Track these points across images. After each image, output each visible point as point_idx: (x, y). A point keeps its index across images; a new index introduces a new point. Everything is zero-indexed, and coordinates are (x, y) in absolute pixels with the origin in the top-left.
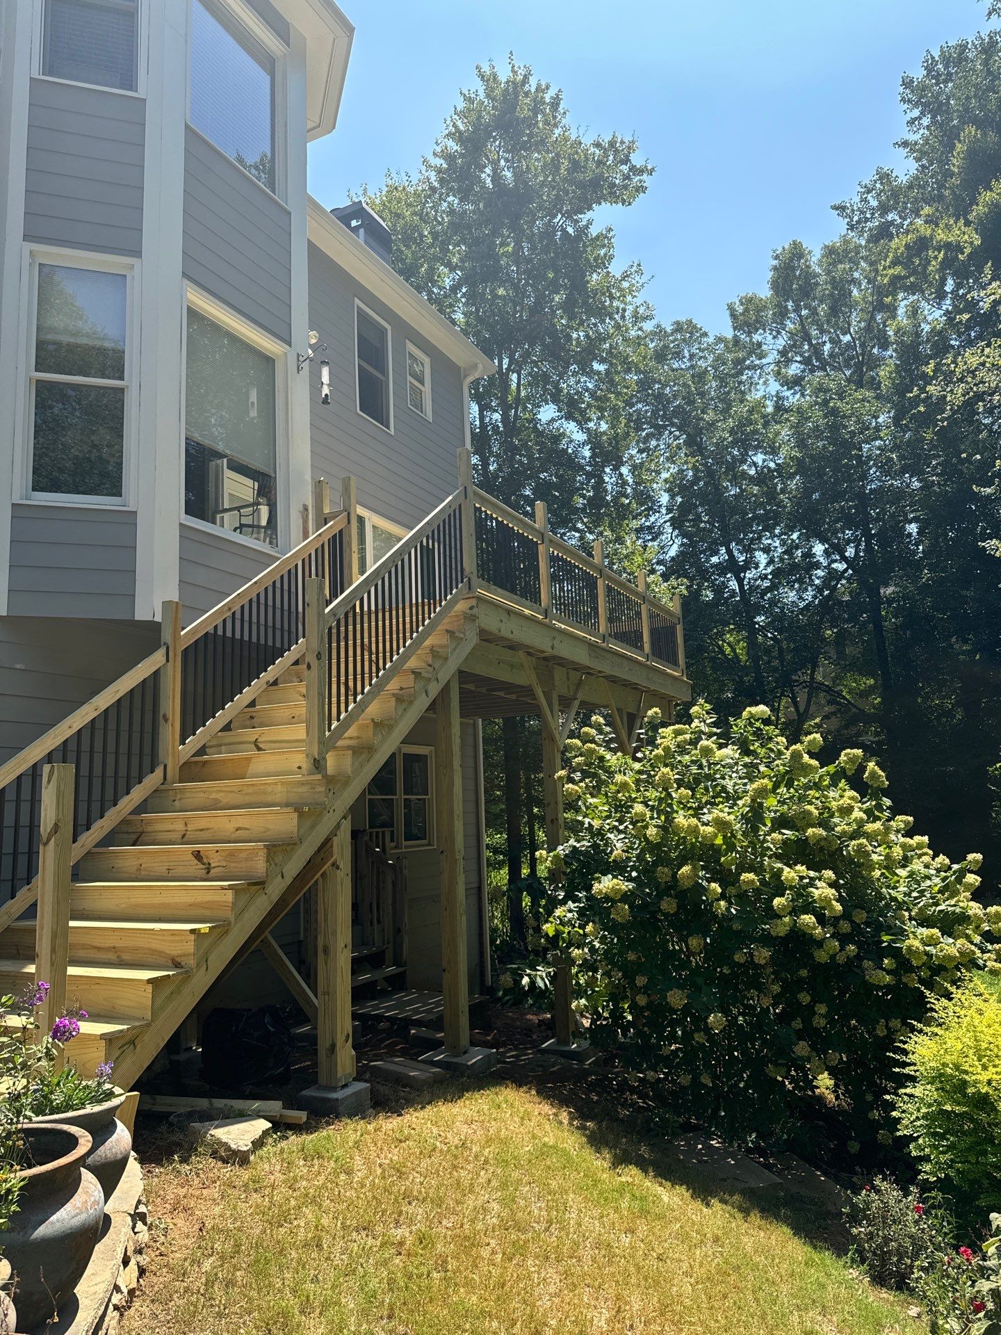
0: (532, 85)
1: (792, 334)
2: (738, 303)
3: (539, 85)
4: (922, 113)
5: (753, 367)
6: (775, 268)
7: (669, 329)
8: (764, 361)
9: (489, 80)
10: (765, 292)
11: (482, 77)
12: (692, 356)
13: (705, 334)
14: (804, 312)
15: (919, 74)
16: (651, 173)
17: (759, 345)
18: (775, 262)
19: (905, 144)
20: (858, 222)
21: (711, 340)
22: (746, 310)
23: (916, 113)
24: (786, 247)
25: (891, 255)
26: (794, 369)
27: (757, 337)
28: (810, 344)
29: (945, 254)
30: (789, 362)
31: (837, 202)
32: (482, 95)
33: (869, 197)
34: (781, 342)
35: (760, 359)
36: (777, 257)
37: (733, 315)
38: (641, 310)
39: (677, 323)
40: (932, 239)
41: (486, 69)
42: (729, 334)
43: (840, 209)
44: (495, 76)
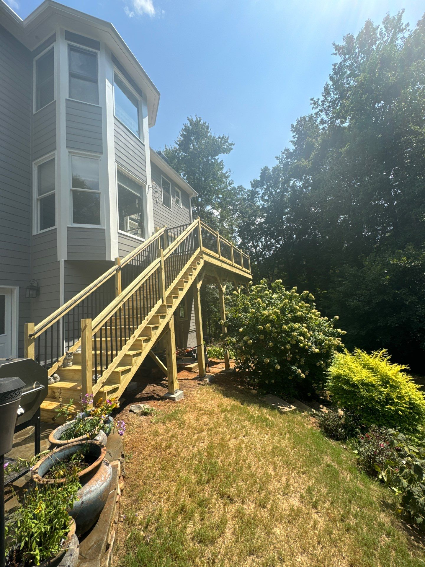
0: (202, 122)
1: (265, 189)
2: (253, 181)
3: (203, 123)
4: (296, 134)
5: (256, 197)
6: (261, 173)
7: (236, 188)
8: (259, 196)
9: (191, 121)
10: (259, 179)
11: (189, 120)
12: (242, 195)
13: (245, 189)
14: (268, 184)
15: (295, 124)
16: (233, 145)
17: (258, 192)
19: (292, 141)
20: (281, 161)
21: (247, 190)
22: (255, 183)
23: (295, 134)
24: (264, 167)
26: (266, 198)
27: (257, 190)
28: (270, 191)
30: (265, 196)
31: (276, 156)
32: (189, 125)
33: (284, 155)
34: (263, 191)
36: (262, 170)
37: (252, 184)
38: (231, 182)
39: (238, 186)
41: (190, 118)
42: (251, 189)
43: (277, 158)
44: (192, 119)
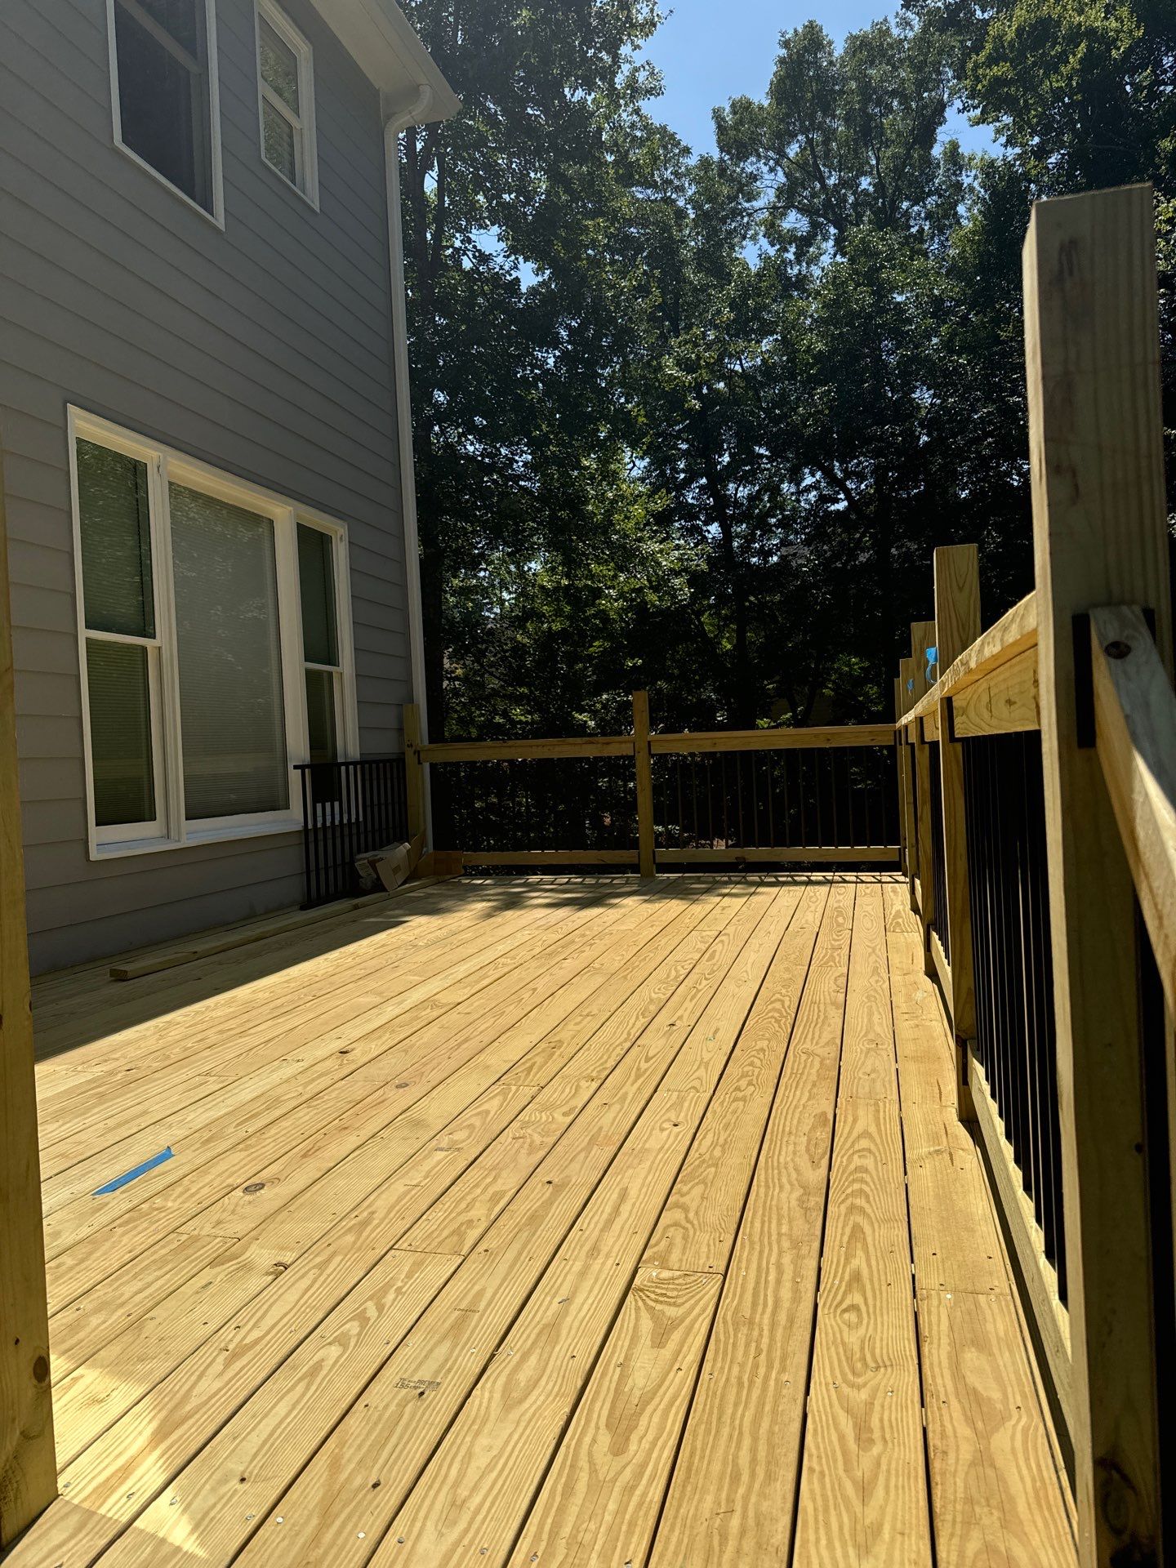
2: (728, 109)
6: (782, 61)
8: (757, 204)
17: (751, 178)
18: (783, 52)
22: (741, 122)
24: (800, 30)
25: (989, 46)
27: (747, 167)
29: (1089, 47)
30: (787, 208)
34: (780, 178)
35: (749, 201)
36: (785, 44)
37: (721, 129)
40: (1058, 24)
42: (714, 155)
